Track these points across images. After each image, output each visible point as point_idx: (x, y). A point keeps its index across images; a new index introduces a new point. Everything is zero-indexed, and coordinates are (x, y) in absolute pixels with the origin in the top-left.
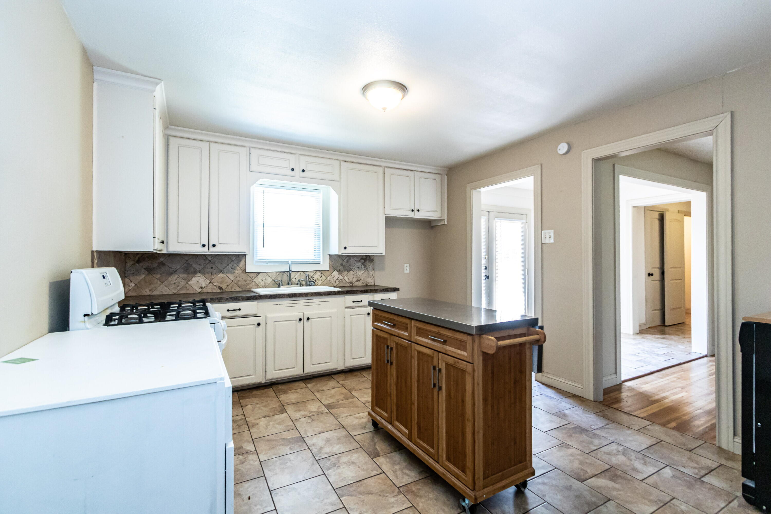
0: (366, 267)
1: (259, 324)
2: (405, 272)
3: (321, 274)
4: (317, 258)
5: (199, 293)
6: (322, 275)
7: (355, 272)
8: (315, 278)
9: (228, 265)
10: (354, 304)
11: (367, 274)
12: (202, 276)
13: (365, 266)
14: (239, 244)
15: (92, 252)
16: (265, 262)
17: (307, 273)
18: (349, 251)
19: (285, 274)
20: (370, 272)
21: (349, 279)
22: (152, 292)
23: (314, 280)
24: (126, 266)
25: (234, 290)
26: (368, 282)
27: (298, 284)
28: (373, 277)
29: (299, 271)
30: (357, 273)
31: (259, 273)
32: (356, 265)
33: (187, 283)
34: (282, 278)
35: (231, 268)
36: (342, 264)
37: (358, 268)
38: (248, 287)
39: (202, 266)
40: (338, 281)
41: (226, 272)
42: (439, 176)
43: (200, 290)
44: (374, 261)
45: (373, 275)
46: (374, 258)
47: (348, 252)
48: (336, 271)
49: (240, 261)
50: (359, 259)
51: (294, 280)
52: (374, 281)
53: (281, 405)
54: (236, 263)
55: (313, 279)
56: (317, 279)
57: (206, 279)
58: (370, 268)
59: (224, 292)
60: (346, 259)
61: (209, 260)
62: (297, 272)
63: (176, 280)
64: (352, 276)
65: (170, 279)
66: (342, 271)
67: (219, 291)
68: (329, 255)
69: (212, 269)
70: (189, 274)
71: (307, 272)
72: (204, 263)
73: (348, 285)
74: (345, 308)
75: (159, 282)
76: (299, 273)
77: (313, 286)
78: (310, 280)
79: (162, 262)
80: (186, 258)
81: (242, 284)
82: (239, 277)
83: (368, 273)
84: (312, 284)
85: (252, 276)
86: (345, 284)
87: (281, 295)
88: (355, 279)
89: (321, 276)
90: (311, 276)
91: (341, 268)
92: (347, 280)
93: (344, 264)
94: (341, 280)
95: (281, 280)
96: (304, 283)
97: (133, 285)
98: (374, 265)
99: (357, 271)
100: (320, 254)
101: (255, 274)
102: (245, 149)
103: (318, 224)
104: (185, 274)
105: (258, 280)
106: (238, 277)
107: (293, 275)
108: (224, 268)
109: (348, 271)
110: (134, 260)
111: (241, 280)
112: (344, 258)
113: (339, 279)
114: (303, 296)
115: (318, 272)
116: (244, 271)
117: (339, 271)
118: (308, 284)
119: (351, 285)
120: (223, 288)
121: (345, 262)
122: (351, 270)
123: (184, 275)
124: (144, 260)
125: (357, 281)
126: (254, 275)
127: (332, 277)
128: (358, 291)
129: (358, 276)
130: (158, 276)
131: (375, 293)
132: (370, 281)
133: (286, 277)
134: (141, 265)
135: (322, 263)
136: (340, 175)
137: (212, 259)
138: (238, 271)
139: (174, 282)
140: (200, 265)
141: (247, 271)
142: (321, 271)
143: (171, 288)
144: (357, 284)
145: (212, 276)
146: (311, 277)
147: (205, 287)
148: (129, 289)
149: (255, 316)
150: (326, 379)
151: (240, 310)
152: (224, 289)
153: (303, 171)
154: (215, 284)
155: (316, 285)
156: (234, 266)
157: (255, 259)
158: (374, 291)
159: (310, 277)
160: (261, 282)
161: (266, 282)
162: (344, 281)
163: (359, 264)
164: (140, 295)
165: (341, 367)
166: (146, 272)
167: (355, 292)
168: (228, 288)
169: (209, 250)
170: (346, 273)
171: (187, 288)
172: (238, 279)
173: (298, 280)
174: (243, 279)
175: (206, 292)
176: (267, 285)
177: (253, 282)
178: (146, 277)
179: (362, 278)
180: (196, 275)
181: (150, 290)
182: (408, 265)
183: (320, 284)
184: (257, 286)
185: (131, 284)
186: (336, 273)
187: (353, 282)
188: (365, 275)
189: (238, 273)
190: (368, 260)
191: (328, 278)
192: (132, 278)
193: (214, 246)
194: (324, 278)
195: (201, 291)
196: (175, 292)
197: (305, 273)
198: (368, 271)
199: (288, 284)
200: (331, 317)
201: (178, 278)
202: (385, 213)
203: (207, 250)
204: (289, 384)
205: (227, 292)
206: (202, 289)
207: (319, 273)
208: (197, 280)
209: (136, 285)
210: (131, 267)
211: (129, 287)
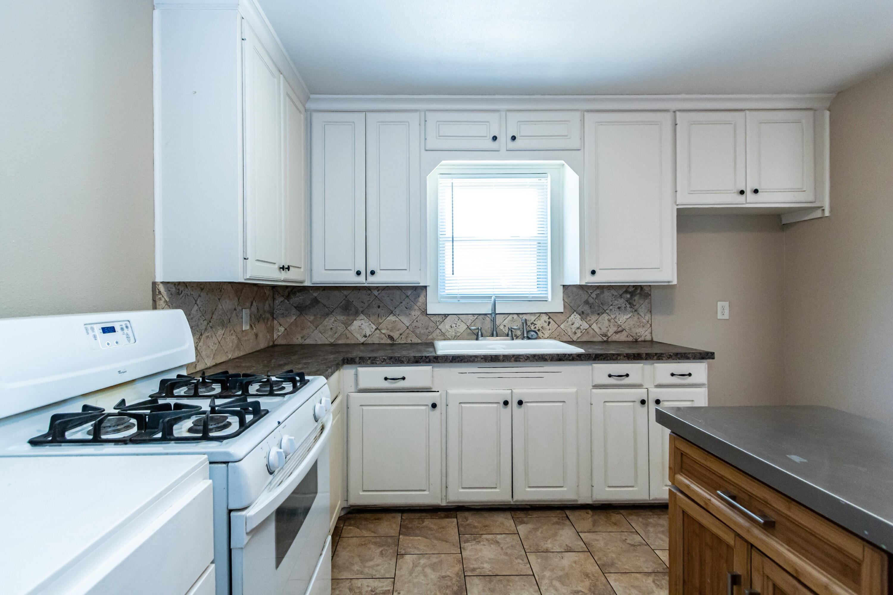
0: (636, 307)
1: (434, 406)
2: (719, 318)
3: (549, 318)
4: (542, 291)
5: (363, 344)
6: (550, 320)
7: (613, 316)
8: (538, 326)
9: (402, 303)
10: (612, 381)
11: (636, 319)
12: (366, 318)
13: (632, 305)
14: (410, 271)
15: (154, 284)
16: (456, 297)
17: (525, 317)
18: (601, 278)
19: (487, 319)
20: (643, 316)
21: (600, 329)
22: (305, 340)
23: (537, 329)
24: (275, 303)
25: (410, 342)
26: (639, 334)
27: (508, 335)
28: (649, 325)
29: (510, 314)
30: (615, 318)
31: (446, 316)
32: (614, 304)
33: (347, 328)
34: (483, 323)
35: (405, 308)
36: (587, 302)
37: (619, 308)
38: (430, 337)
39: (366, 304)
40: (579, 331)
41: (398, 314)
42: (810, 113)
43: (364, 339)
44: (650, 295)
45: (650, 322)
46: (650, 290)
47: (598, 279)
48: (577, 313)
49: (419, 297)
50: (621, 292)
51: (502, 327)
52: (651, 333)
53: (460, 573)
54: (413, 299)
55: (535, 328)
56: (542, 327)
57: (371, 323)
58: (642, 311)
59: (395, 344)
60: (595, 293)
61: (375, 295)
62: (506, 316)
63: (333, 324)
64: (607, 323)
65: (325, 323)
66: (588, 315)
67: (389, 341)
68: (564, 286)
69: (379, 308)
70: (348, 315)
71: (524, 315)
72: (368, 299)
73: (600, 339)
74: (593, 386)
75: (312, 327)
76: (511, 316)
77: (536, 339)
78: (529, 329)
79: (316, 297)
80: (345, 292)
81: (422, 332)
82: (417, 321)
83: (638, 318)
84: (532, 335)
85: (437, 320)
86: (594, 336)
87: (471, 357)
88: (613, 329)
89: (549, 323)
90: (532, 321)
91: (586, 308)
92: (597, 330)
93: (591, 300)
94: (586, 330)
95: (480, 328)
96: (519, 333)
97: (282, 329)
98: (650, 303)
99: (617, 314)
100: (547, 284)
101: (440, 317)
102: (417, 114)
103: (543, 232)
104: (344, 315)
105: (445, 326)
106: (415, 321)
107: (499, 319)
108: (395, 308)
109: (598, 314)
110: (283, 296)
111: (420, 325)
112: (591, 291)
113: (581, 327)
114: (510, 361)
115: (544, 314)
116: (424, 312)
117: (582, 314)
118: (525, 335)
119: (605, 339)
120: (394, 337)
121: (593, 298)
122: (605, 311)
123: (343, 317)
124: (295, 293)
125: (616, 333)
126: (439, 319)
127: (569, 325)
128: (619, 355)
129: (619, 323)
130: (312, 318)
131: (658, 361)
132: (644, 334)
133: (489, 323)
134: (291, 303)
135: (550, 299)
136: (583, 138)
137: (379, 294)
138: (416, 313)
139: (330, 327)
140: (363, 302)
141: (428, 313)
142: (550, 315)
143: (327, 335)
144: (616, 338)
145: (380, 319)
146: (532, 324)
147: (370, 335)
148: (278, 335)
149: (428, 390)
150: (555, 520)
151: (404, 378)
152: (395, 339)
153: (514, 138)
154: (383, 331)
155: (540, 338)
156: (409, 304)
157: (441, 293)
158: (655, 357)
159: (529, 324)
160: (449, 330)
161: (458, 330)
162: (592, 332)
163: (621, 302)
164: (291, 344)
165: (584, 498)
166: (298, 313)
167: (614, 357)
168: (401, 338)
169: (366, 280)
170: (594, 318)
171: (346, 336)
172: (415, 324)
173: (509, 328)
174: (422, 324)
175: (372, 343)
176: (458, 334)
177: (438, 330)
178: (297, 319)
179: (626, 326)
180: (357, 317)
181: (302, 338)
182: (726, 304)
183: (547, 335)
184: (444, 336)
185: (280, 329)
186: (575, 318)
187: (609, 335)
188: (632, 323)
189: (415, 315)
190: (638, 294)
191: (562, 326)
192: (282, 320)
193: (373, 273)
194: (553, 325)
195: (365, 341)
196: (332, 341)
197: (521, 316)
198: (638, 314)
199: (492, 335)
200: (564, 402)
201: (336, 321)
202: (676, 202)
203: (364, 281)
204: (486, 514)
205: (400, 344)
206: (366, 338)
207: (545, 318)
208: (360, 325)
209: (286, 329)
210: (279, 305)
211: (278, 332)
